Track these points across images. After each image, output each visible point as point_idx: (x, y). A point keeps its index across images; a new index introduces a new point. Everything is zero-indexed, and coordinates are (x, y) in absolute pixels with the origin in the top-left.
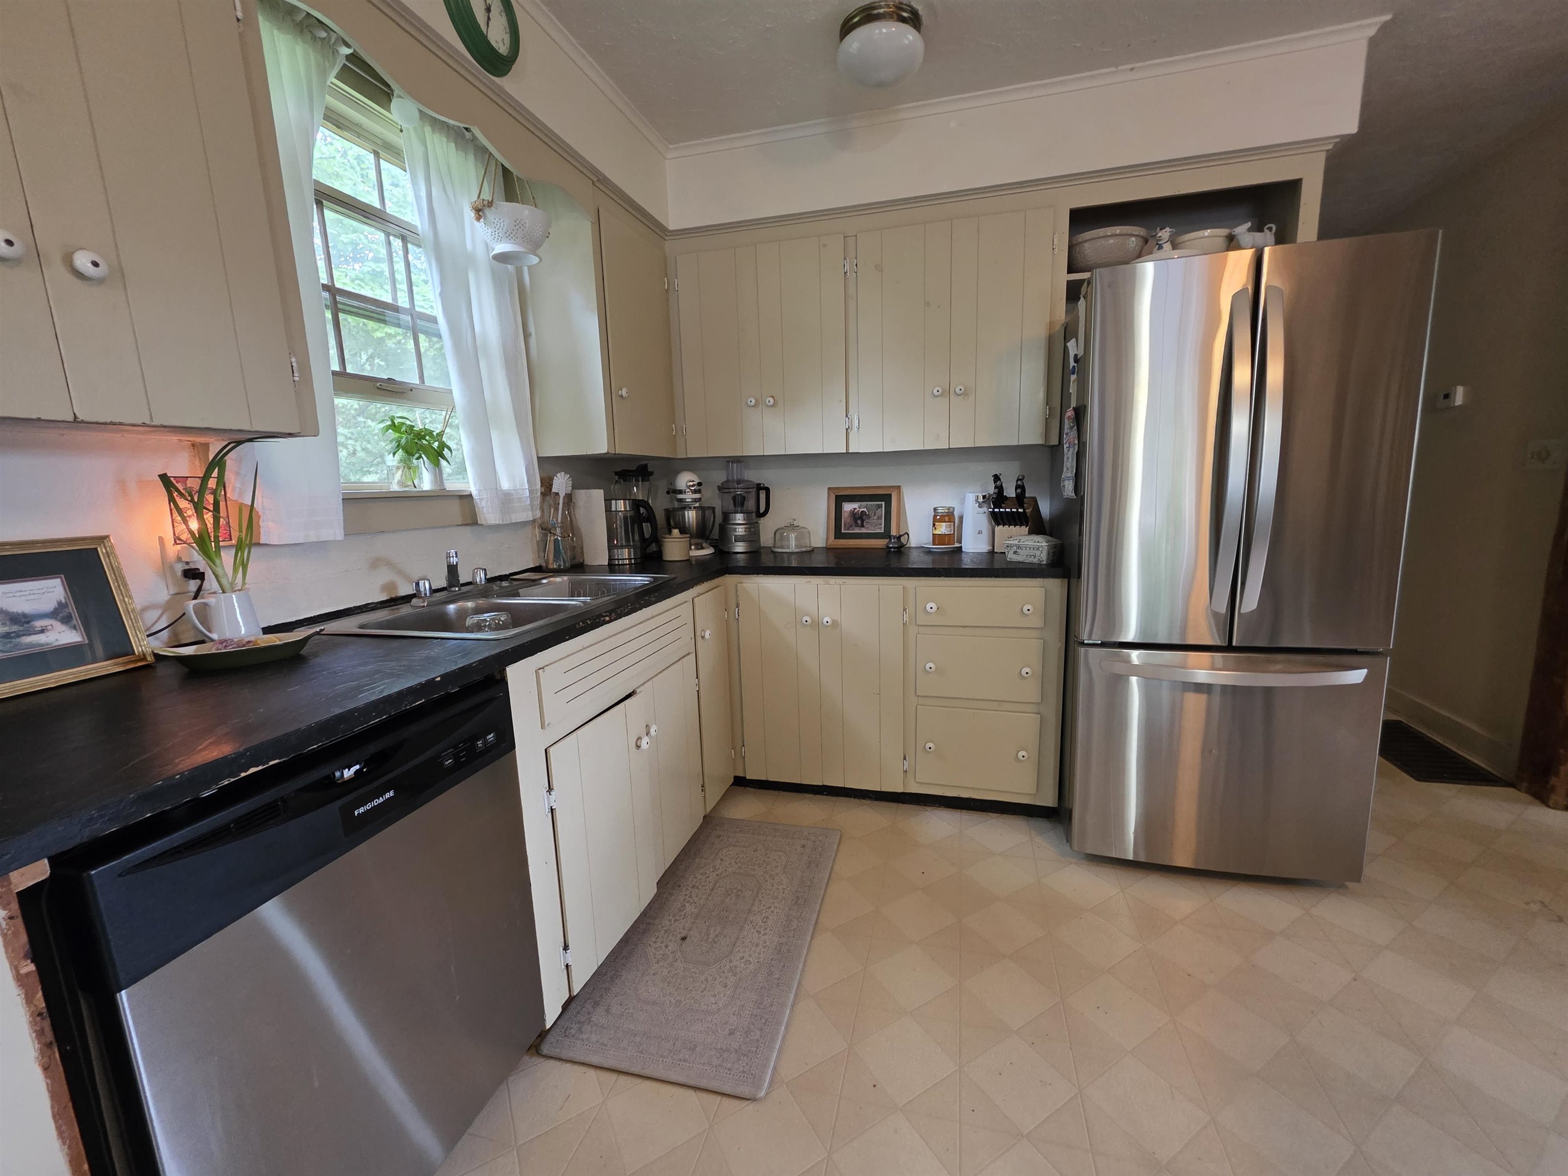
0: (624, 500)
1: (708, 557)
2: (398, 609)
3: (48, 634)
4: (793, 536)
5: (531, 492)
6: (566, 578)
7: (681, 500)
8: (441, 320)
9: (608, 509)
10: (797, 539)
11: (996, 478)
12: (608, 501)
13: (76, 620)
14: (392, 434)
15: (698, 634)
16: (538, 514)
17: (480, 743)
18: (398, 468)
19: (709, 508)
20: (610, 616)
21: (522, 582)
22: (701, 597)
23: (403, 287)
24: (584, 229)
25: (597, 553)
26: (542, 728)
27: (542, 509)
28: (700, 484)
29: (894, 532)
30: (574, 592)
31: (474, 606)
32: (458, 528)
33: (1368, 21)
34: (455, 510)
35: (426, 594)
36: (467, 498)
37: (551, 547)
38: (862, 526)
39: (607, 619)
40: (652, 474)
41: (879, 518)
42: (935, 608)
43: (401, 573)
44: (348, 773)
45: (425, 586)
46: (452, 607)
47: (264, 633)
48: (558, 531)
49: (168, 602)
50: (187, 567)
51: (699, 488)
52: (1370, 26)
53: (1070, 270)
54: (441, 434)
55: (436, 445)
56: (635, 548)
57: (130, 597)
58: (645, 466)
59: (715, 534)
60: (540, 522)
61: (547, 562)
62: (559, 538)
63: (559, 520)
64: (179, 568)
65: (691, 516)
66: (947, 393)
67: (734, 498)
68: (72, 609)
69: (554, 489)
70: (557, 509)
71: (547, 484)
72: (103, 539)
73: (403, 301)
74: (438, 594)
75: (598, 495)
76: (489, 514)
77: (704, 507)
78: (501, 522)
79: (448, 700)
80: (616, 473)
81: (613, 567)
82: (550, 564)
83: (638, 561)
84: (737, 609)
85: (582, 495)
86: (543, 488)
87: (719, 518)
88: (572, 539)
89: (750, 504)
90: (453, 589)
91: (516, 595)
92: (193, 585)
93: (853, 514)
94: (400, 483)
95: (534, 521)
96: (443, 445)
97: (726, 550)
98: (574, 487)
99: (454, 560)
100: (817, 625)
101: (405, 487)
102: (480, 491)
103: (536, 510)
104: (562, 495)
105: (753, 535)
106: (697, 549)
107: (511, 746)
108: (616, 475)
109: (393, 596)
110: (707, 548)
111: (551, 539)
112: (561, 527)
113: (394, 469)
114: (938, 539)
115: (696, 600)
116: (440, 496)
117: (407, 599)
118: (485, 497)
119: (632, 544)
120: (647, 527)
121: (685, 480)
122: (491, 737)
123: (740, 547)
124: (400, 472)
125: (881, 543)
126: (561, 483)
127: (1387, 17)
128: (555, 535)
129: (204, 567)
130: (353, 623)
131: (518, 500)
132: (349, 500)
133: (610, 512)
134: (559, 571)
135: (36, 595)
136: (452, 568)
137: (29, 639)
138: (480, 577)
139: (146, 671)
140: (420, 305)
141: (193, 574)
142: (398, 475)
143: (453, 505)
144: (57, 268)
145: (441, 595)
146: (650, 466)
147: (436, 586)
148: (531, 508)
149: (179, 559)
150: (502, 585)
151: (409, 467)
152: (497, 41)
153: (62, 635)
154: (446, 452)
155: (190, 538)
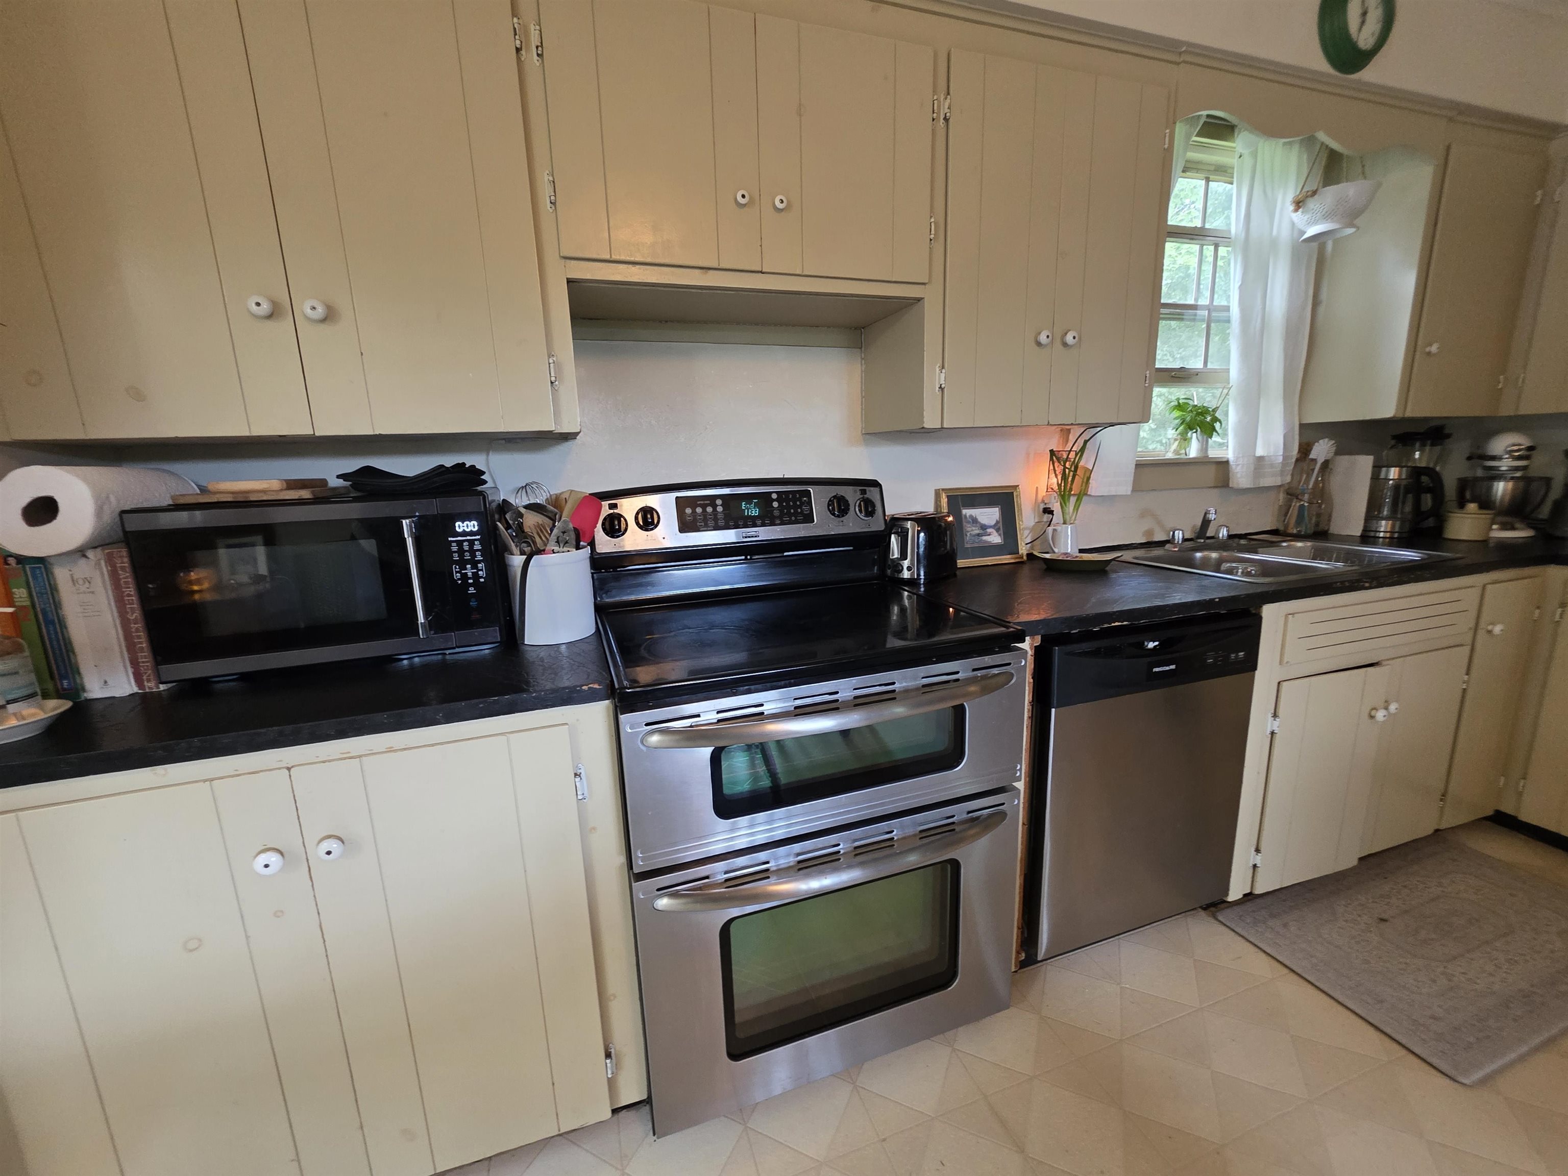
0: (1401, 467)
1: (1520, 540)
2: (1151, 550)
3: (991, 536)
5: (1285, 457)
6: (1309, 544)
7: (1490, 468)
9: (1375, 477)
12: (1377, 468)
13: (1001, 532)
14: (1177, 413)
15: (1482, 624)
16: (1289, 479)
17: (1233, 656)
18: (1176, 440)
19: (1541, 478)
20: (1371, 583)
21: (1260, 542)
22: (1497, 585)
23: (1206, 286)
25: (1349, 523)
26: (1280, 664)
27: (1292, 475)
28: (1531, 448)
30: (1318, 555)
31: (1218, 557)
32: (1210, 489)
34: (1210, 474)
35: (1178, 542)
36: (1223, 464)
37: (1294, 512)
39: (1367, 585)
40: (1449, 436)
43: (1159, 523)
44: (1151, 645)
45: (1179, 535)
46: (1198, 555)
47: (1079, 553)
48: (1306, 497)
49: (1034, 526)
50: (1045, 507)
51: (1528, 453)
54: (1214, 410)
55: (1209, 419)
56: (1403, 521)
57: (1022, 522)
58: (1442, 426)
60: (1287, 487)
61: (1286, 526)
62: (1306, 504)
63: (1311, 486)
64: (1042, 506)
65: (1502, 487)
68: (1001, 525)
69: (1312, 456)
70: (1309, 475)
71: (1305, 450)
72: (1016, 487)
73: (1204, 301)
74: (1187, 543)
75: (1365, 462)
76: (1241, 477)
77: (1530, 478)
78: (1252, 486)
79: (1217, 617)
80: (1395, 437)
81: (1370, 539)
82: (1289, 528)
83: (1404, 535)
84: (1560, 610)
85: (1344, 460)
86: (1299, 454)
88: (1320, 506)
90: (1199, 541)
91: (1256, 552)
92: (1047, 517)
94: (1176, 452)
95: (1280, 486)
96: (1215, 420)
98: (1338, 452)
99: (1210, 516)
101: (1179, 455)
102: (1237, 458)
103: (1287, 475)
104: (1319, 462)
106: (1503, 529)
107: (1254, 667)
108: (1393, 439)
109: (1150, 540)
110: (1522, 529)
111: (1296, 504)
112: (1310, 494)
113: (1172, 441)
115: (1489, 587)
116: (1203, 462)
117: (1162, 544)
118: (1240, 463)
119: (1399, 516)
120: (1427, 501)
121: (1504, 443)
122: (1240, 655)
124: (1177, 443)
126: (1322, 450)
128: (1301, 500)
129: (1056, 507)
130: (1127, 556)
131: (1272, 466)
132: (1140, 466)
133: (1376, 479)
134: (1298, 537)
135: (989, 515)
136: (1206, 523)
137: (984, 538)
138: (1223, 533)
139: (1022, 563)
140: (1219, 301)
141: (1048, 511)
142: (1174, 446)
143: (1212, 471)
144: (1058, 343)
145: (1189, 544)
146: (1447, 431)
147: (1187, 536)
148: (1282, 473)
149: (1043, 501)
150: (1243, 542)
151: (1184, 439)
152: (1365, 39)
153: (995, 538)
154: (1217, 425)
155: (1056, 487)
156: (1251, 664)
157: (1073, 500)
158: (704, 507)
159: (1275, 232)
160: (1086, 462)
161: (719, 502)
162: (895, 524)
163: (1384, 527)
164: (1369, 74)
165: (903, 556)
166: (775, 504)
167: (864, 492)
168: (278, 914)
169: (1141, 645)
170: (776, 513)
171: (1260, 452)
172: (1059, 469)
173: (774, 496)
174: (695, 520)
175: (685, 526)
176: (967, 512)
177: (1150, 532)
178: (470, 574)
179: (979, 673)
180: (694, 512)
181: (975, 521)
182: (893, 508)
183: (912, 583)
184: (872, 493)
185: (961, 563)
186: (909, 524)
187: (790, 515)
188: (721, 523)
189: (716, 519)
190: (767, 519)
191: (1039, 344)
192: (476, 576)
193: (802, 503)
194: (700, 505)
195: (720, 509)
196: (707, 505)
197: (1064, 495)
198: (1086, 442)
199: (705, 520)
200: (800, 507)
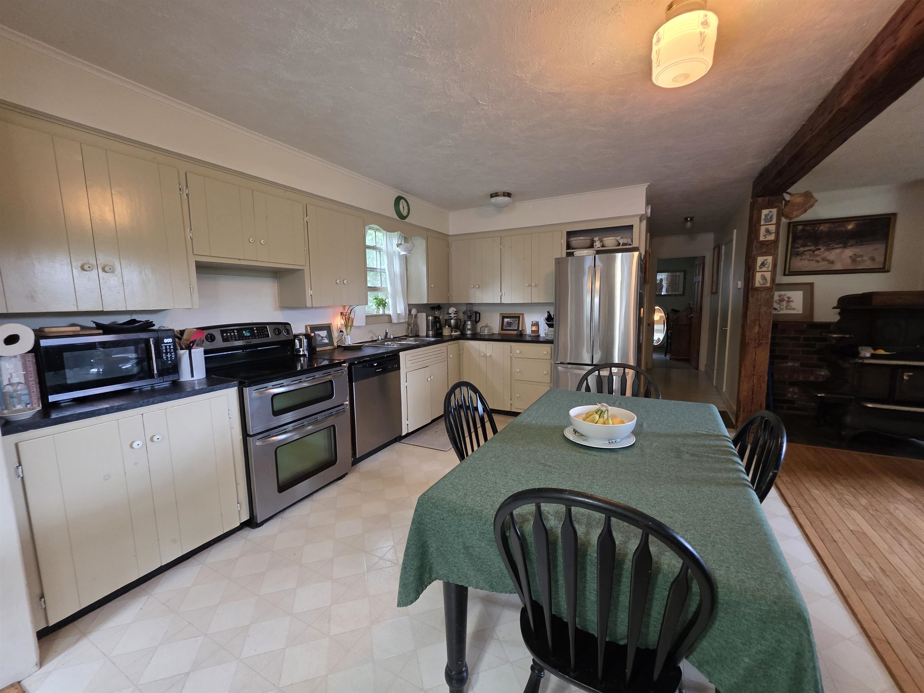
0: (432, 316)
1: (458, 334)
2: (373, 343)
4: (486, 329)
5: (405, 314)
6: (414, 338)
7: (450, 317)
8: (387, 271)
9: (427, 319)
10: (488, 330)
11: (548, 312)
12: (427, 316)
13: (328, 339)
14: (375, 301)
15: (448, 355)
16: (407, 320)
17: (394, 366)
19: (459, 319)
21: (401, 339)
22: (450, 345)
23: (379, 263)
24: (424, 242)
25: (423, 332)
26: (405, 368)
28: (456, 311)
29: (520, 329)
30: (416, 341)
31: (390, 342)
32: (387, 323)
33: (644, 184)
34: (386, 319)
35: (380, 340)
36: (390, 316)
37: (410, 330)
38: (510, 327)
40: (442, 308)
41: (516, 324)
42: (519, 352)
43: (374, 334)
44: (375, 364)
45: (380, 338)
46: (386, 343)
47: (353, 344)
48: (412, 325)
49: (338, 336)
51: (456, 313)
52: (646, 185)
53: (567, 249)
54: (385, 300)
55: (384, 302)
56: (434, 331)
57: (334, 335)
58: (440, 305)
59: (461, 327)
61: (408, 334)
62: (412, 327)
63: (413, 322)
64: (339, 330)
65: (453, 321)
66: (530, 285)
67: (468, 316)
68: (327, 336)
69: (412, 313)
70: (412, 319)
71: (410, 311)
72: (331, 324)
73: (379, 267)
75: (424, 315)
76: (395, 321)
77: (457, 319)
78: (398, 322)
79: (390, 355)
80: (431, 308)
81: (427, 336)
83: (434, 334)
84: (463, 351)
85: (419, 314)
86: (409, 313)
87: (463, 323)
88: (416, 327)
89: (473, 318)
90: (385, 339)
91: (400, 341)
92: (341, 333)
93: (507, 322)
94: (376, 312)
95: (406, 322)
96: (386, 303)
97: (464, 333)
98: (418, 312)
99: (387, 331)
100: (485, 356)
102: (393, 314)
104: (414, 315)
105: (474, 328)
106: (455, 332)
109: (372, 340)
110: (458, 332)
111: (410, 327)
114: (533, 331)
115: (448, 346)
116: (384, 315)
117: (376, 341)
118: (394, 316)
119: (433, 329)
120: (438, 325)
121: (452, 310)
122: (396, 366)
123: (469, 332)
125: (515, 332)
126: (414, 311)
127: (649, 184)
129: (344, 330)
130: (367, 344)
131: (402, 316)
132: (367, 316)
133: (427, 320)
134: (411, 337)
135: (324, 333)
136: (387, 333)
137: (323, 341)
138: (392, 337)
139: (336, 348)
140: (382, 267)
141: (341, 331)
142: (376, 310)
143: (387, 318)
144: (342, 283)
145: (383, 340)
146: (441, 306)
147: (383, 338)
148: (405, 318)
149: (340, 328)
150: (397, 339)
151: (378, 308)
152: (405, 213)
153: (326, 341)
154: (386, 304)
155: (344, 324)
156: (399, 368)
157: (349, 327)
158: (230, 333)
159: (394, 249)
160: (352, 316)
161: (235, 331)
162: (296, 336)
163: (431, 332)
164: (407, 220)
165: (301, 347)
166: (256, 331)
167: (285, 327)
168: (136, 464)
169: (373, 364)
170: (256, 334)
171: (399, 312)
172: (344, 318)
173: (255, 329)
174: (228, 338)
175: (225, 340)
176: (317, 333)
177: (372, 337)
178: (169, 357)
179: (336, 372)
180: (227, 335)
181: (319, 335)
182: (295, 331)
183: (304, 355)
184: (288, 326)
185: (318, 349)
186: (301, 337)
187: (261, 335)
188: (237, 338)
189: (235, 337)
190: (253, 336)
191: (337, 283)
192: (171, 357)
193: (265, 331)
194: (229, 333)
195: (236, 334)
196: (232, 332)
197: (346, 326)
198: (351, 310)
199: (231, 338)
200: (264, 332)
